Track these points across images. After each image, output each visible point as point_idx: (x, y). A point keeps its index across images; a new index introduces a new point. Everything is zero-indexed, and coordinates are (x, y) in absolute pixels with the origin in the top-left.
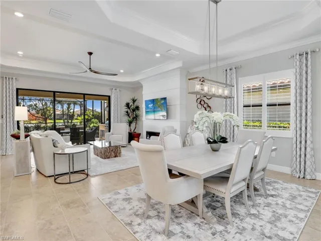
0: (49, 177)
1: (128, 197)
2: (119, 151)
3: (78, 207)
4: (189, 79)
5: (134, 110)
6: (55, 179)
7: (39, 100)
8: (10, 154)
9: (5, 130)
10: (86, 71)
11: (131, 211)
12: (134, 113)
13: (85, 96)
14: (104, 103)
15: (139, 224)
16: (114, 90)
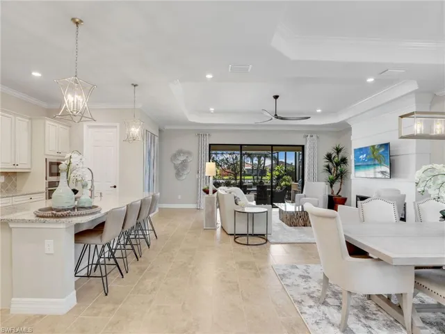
0: (230, 235)
1: (307, 275)
3: (250, 269)
4: (402, 117)
5: (338, 164)
6: (235, 238)
7: (230, 154)
8: (202, 208)
10: (272, 119)
11: (306, 291)
12: (339, 168)
13: (273, 147)
14: (299, 154)
15: (310, 307)
16: (309, 137)
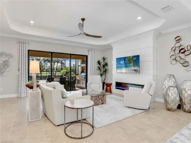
0: (58, 126)
2: (105, 99)
5: (104, 66)
6: (65, 130)
8: (23, 96)
9: (20, 79)
12: (104, 68)
13: (71, 55)
14: (78, 61)
16: (90, 51)
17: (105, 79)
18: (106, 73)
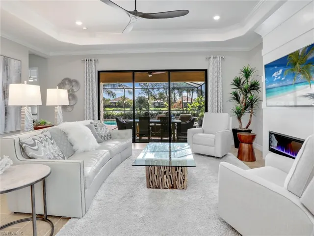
5: (247, 91)
16: (211, 59)
17: (249, 123)
18: (252, 107)
